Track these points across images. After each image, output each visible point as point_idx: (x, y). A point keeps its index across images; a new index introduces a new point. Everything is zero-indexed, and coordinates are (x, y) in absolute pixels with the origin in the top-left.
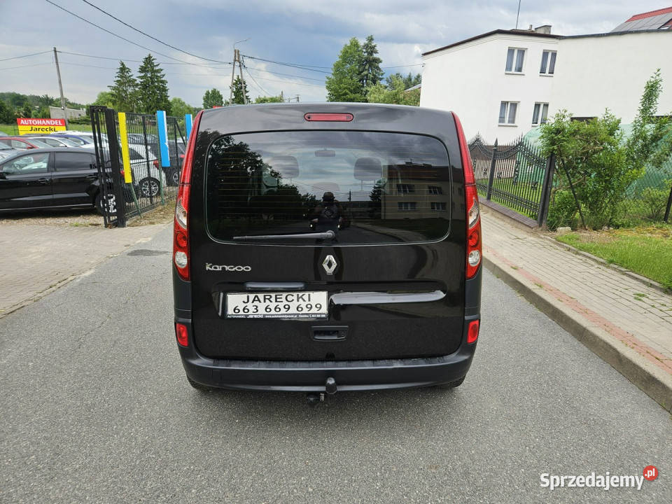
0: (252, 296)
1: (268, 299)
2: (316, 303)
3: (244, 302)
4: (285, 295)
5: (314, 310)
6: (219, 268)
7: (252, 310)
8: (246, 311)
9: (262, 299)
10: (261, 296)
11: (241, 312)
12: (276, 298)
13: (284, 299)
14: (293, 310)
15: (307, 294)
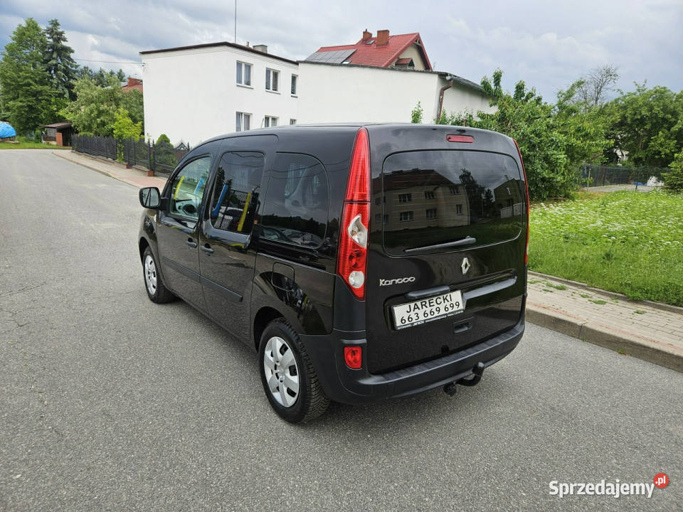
0: (412, 305)
1: (425, 305)
2: (455, 302)
3: (408, 312)
4: (435, 299)
5: (456, 308)
6: (391, 282)
7: (414, 317)
8: (410, 320)
9: (420, 306)
10: (419, 303)
11: (407, 322)
12: (430, 303)
13: (435, 303)
14: (443, 312)
15: (448, 295)
